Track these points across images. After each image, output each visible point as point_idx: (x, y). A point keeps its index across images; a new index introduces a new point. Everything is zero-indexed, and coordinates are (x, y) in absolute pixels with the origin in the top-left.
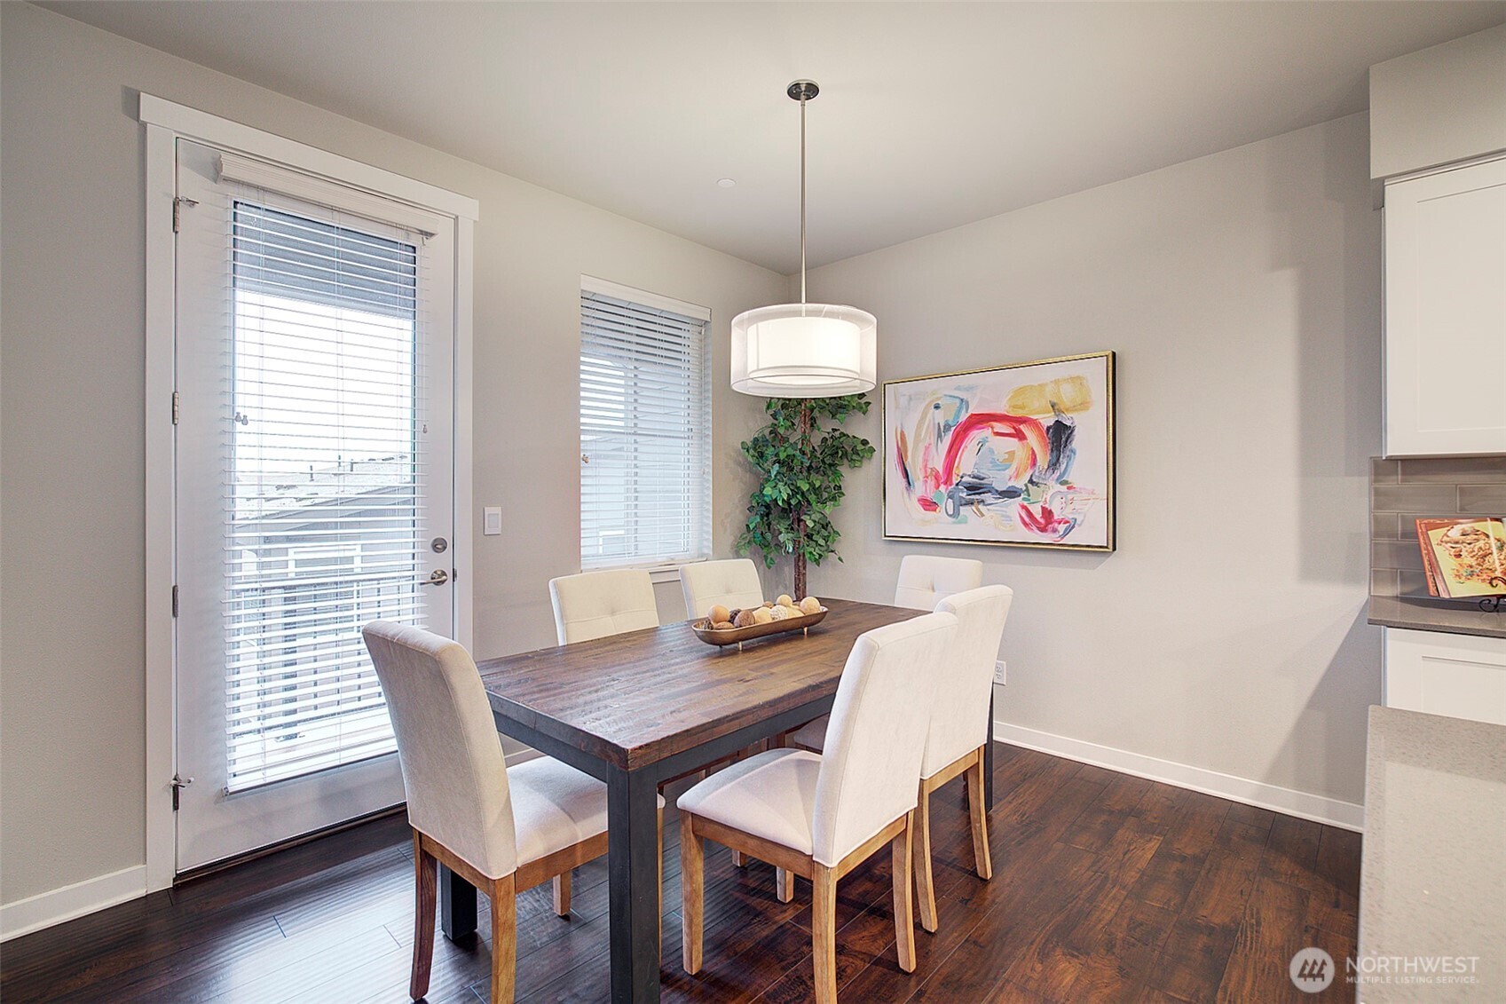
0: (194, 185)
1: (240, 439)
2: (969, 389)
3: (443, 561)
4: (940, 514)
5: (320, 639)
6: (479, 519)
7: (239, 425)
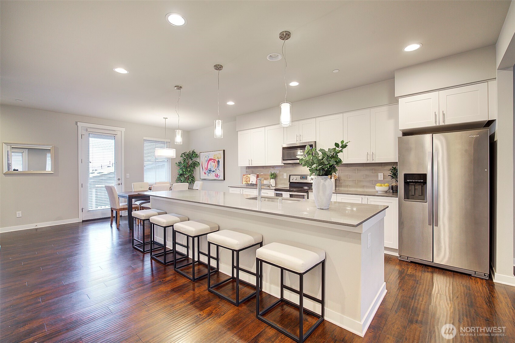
0: (84, 132)
1: (90, 165)
2: (209, 154)
3: (120, 182)
4: (206, 175)
5: (102, 193)
6: (125, 176)
7: (90, 163)
